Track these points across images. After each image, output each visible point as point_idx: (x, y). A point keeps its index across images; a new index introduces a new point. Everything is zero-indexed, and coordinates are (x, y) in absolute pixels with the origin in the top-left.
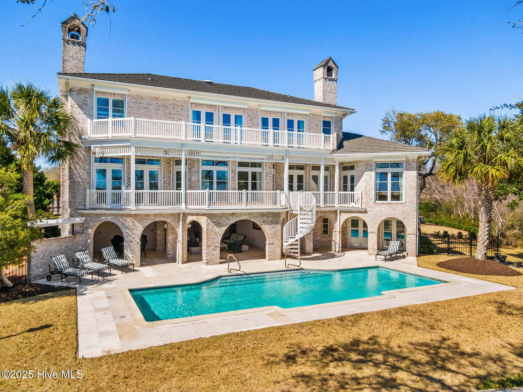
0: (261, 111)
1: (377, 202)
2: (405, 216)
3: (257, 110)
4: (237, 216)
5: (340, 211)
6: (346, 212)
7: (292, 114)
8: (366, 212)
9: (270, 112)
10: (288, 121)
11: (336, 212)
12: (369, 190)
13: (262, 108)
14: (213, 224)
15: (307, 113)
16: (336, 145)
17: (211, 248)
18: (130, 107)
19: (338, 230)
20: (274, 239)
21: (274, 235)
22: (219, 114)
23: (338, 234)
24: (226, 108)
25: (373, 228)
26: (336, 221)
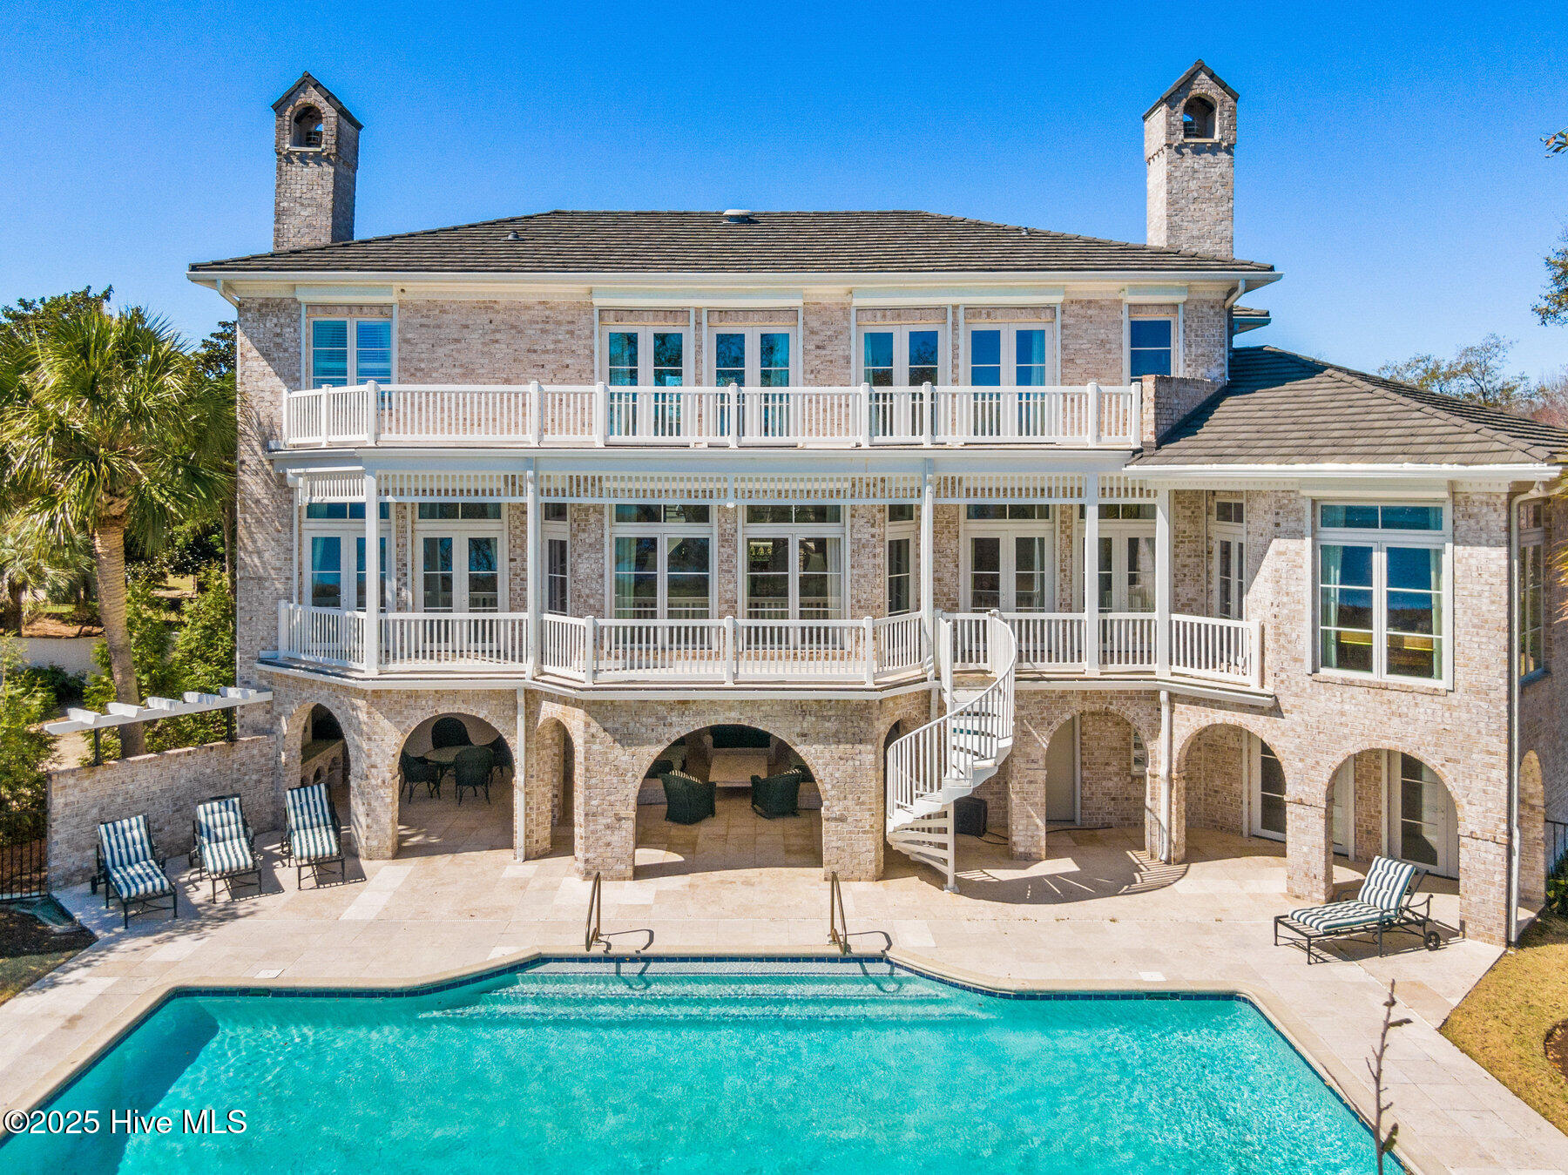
0: (859, 310)
1: (1325, 672)
2: (1450, 753)
3: (845, 310)
4: (698, 713)
5: (1172, 697)
6: (1195, 701)
7: (991, 311)
8: (1275, 710)
9: (898, 312)
10: (977, 336)
11: (1154, 694)
12: (1291, 619)
13: (858, 302)
14: (609, 738)
15: (1057, 299)
16: (1151, 428)
17: (603, 821)
18: (407, 341)
19: (1162, 770)
20: (850, 803)
21: (849, 785)
22: (698, 338)
23: (1164, 787)
24: (723, 313)
25: (1306, 786)
26: (1155, 733)
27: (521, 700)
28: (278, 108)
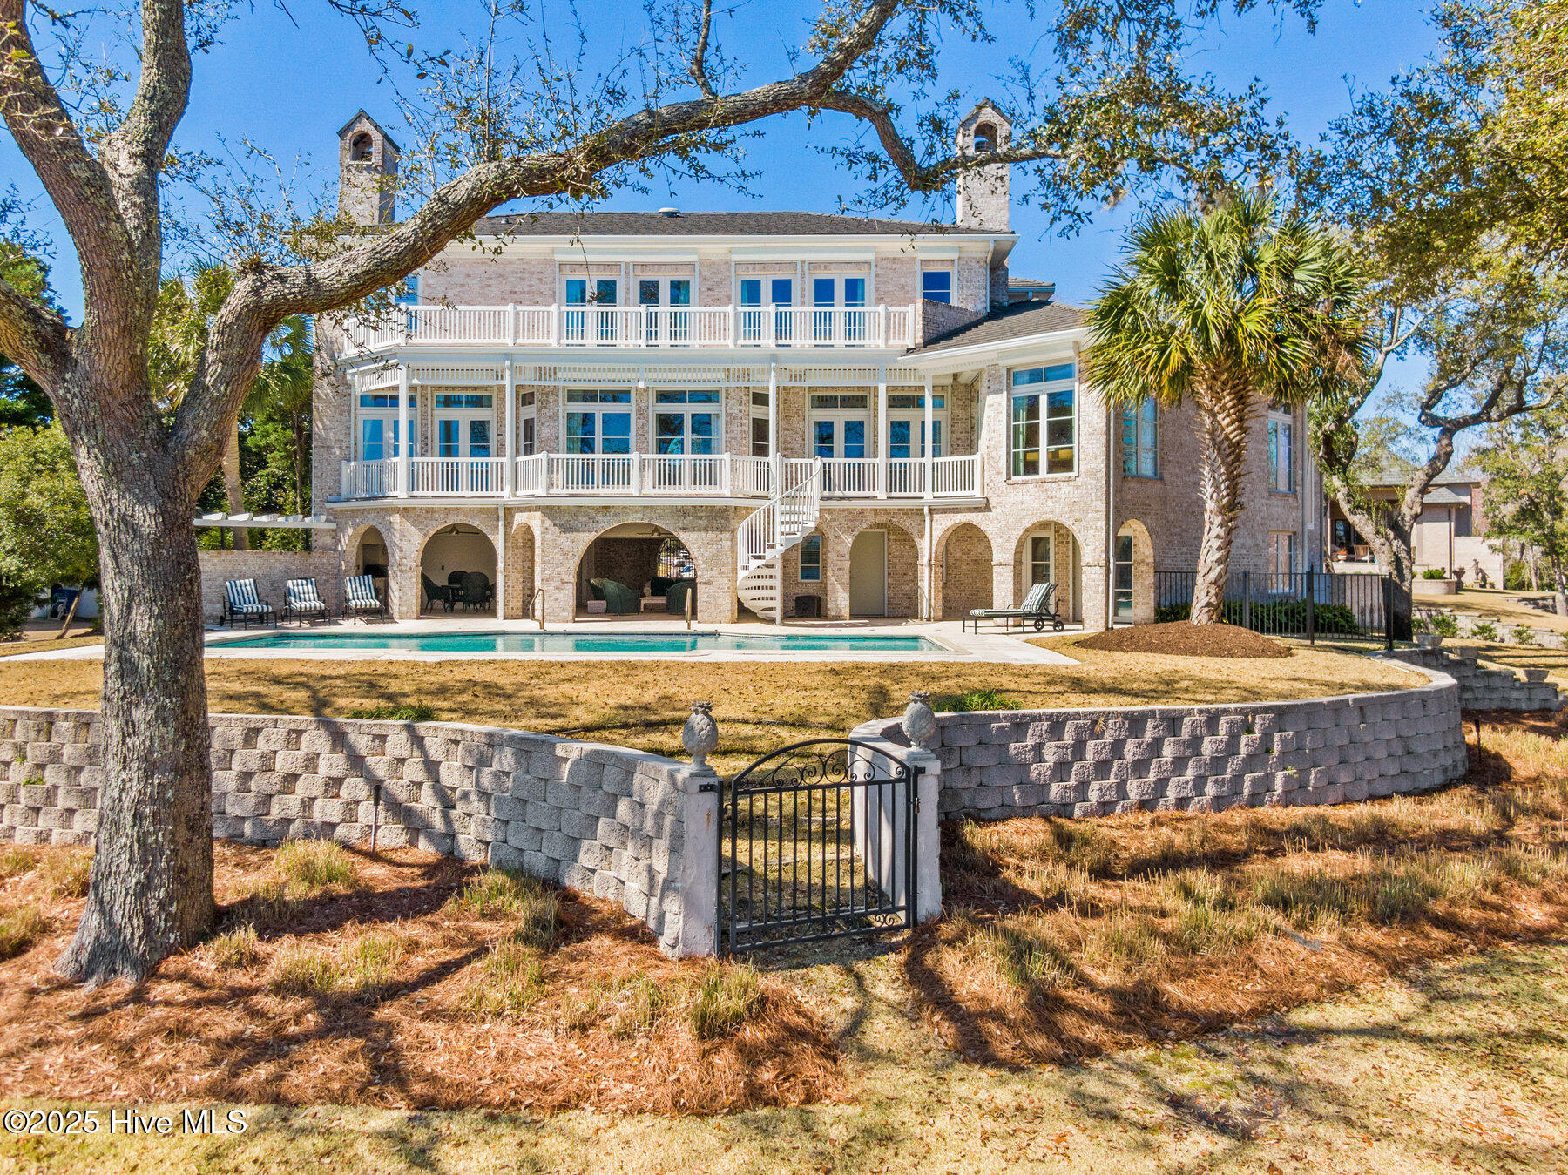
0: (738, 264)
1: (1015, 479)
2: (1077, 515)
3: (727, 263)
4: (615, 515)
5: (931, 511)
6: (945, 511)
7: (827, 265)
8: (987, 508)
9: (764, 265)
10: (818, 282)
11: (920, 512)
12: (996, 448)
13: (736, 258)
14: (557, 530)
15: (870, 256)
16: (920, 334)
17: (553, 584)
19: (925, 560)
20: (714, 573)
21: (715, 561)
22: (627, 283)
24: (644, 265)
25: (1002, 554)
26: (922, 536)
27: (501, 513)
28: (342, 134)
